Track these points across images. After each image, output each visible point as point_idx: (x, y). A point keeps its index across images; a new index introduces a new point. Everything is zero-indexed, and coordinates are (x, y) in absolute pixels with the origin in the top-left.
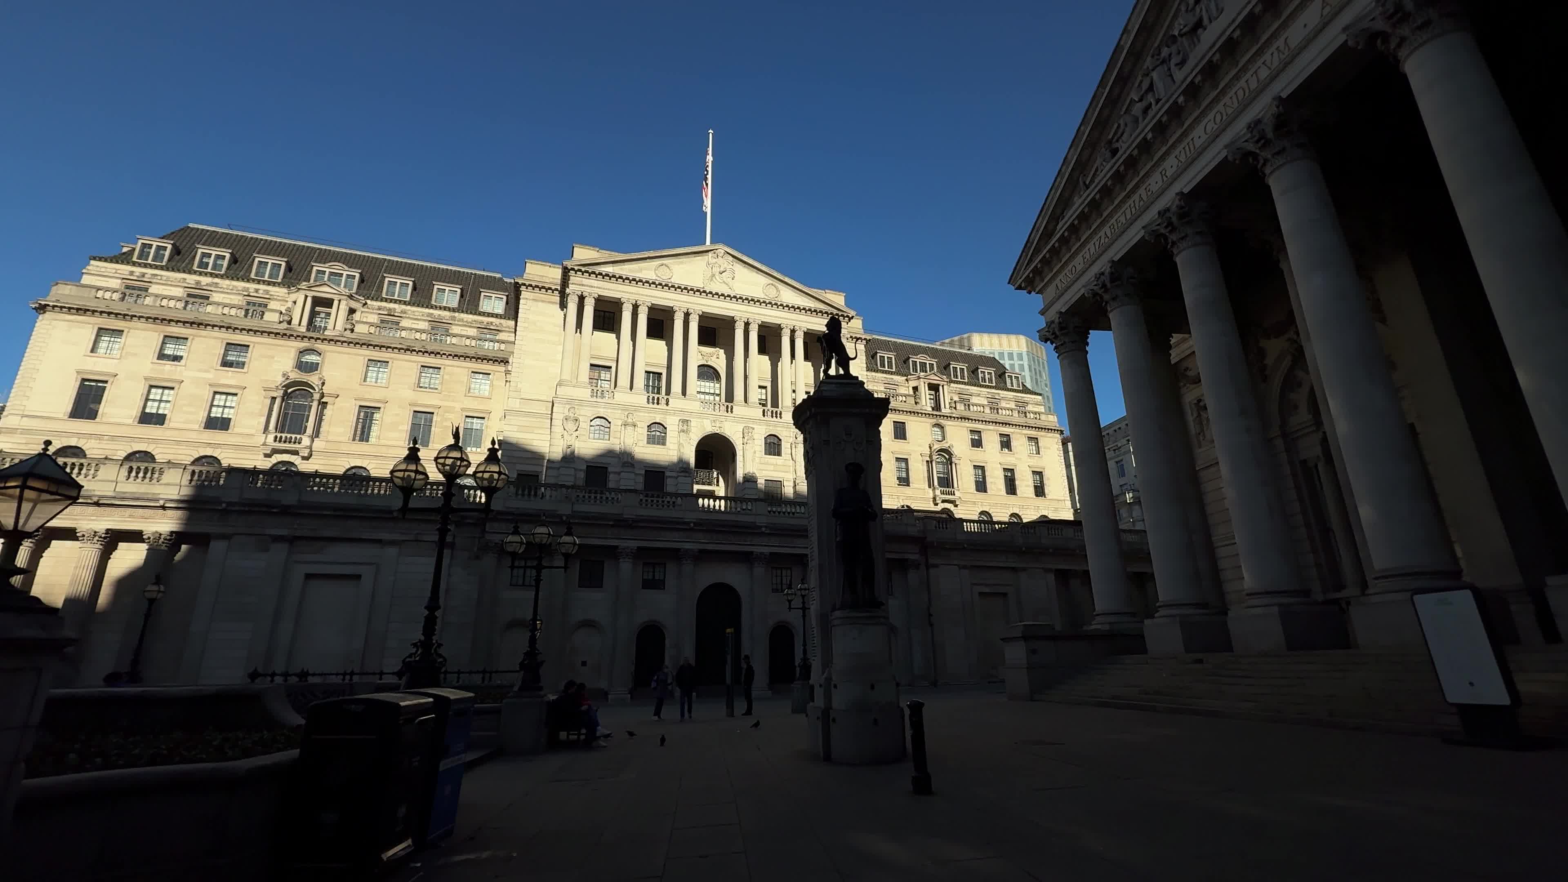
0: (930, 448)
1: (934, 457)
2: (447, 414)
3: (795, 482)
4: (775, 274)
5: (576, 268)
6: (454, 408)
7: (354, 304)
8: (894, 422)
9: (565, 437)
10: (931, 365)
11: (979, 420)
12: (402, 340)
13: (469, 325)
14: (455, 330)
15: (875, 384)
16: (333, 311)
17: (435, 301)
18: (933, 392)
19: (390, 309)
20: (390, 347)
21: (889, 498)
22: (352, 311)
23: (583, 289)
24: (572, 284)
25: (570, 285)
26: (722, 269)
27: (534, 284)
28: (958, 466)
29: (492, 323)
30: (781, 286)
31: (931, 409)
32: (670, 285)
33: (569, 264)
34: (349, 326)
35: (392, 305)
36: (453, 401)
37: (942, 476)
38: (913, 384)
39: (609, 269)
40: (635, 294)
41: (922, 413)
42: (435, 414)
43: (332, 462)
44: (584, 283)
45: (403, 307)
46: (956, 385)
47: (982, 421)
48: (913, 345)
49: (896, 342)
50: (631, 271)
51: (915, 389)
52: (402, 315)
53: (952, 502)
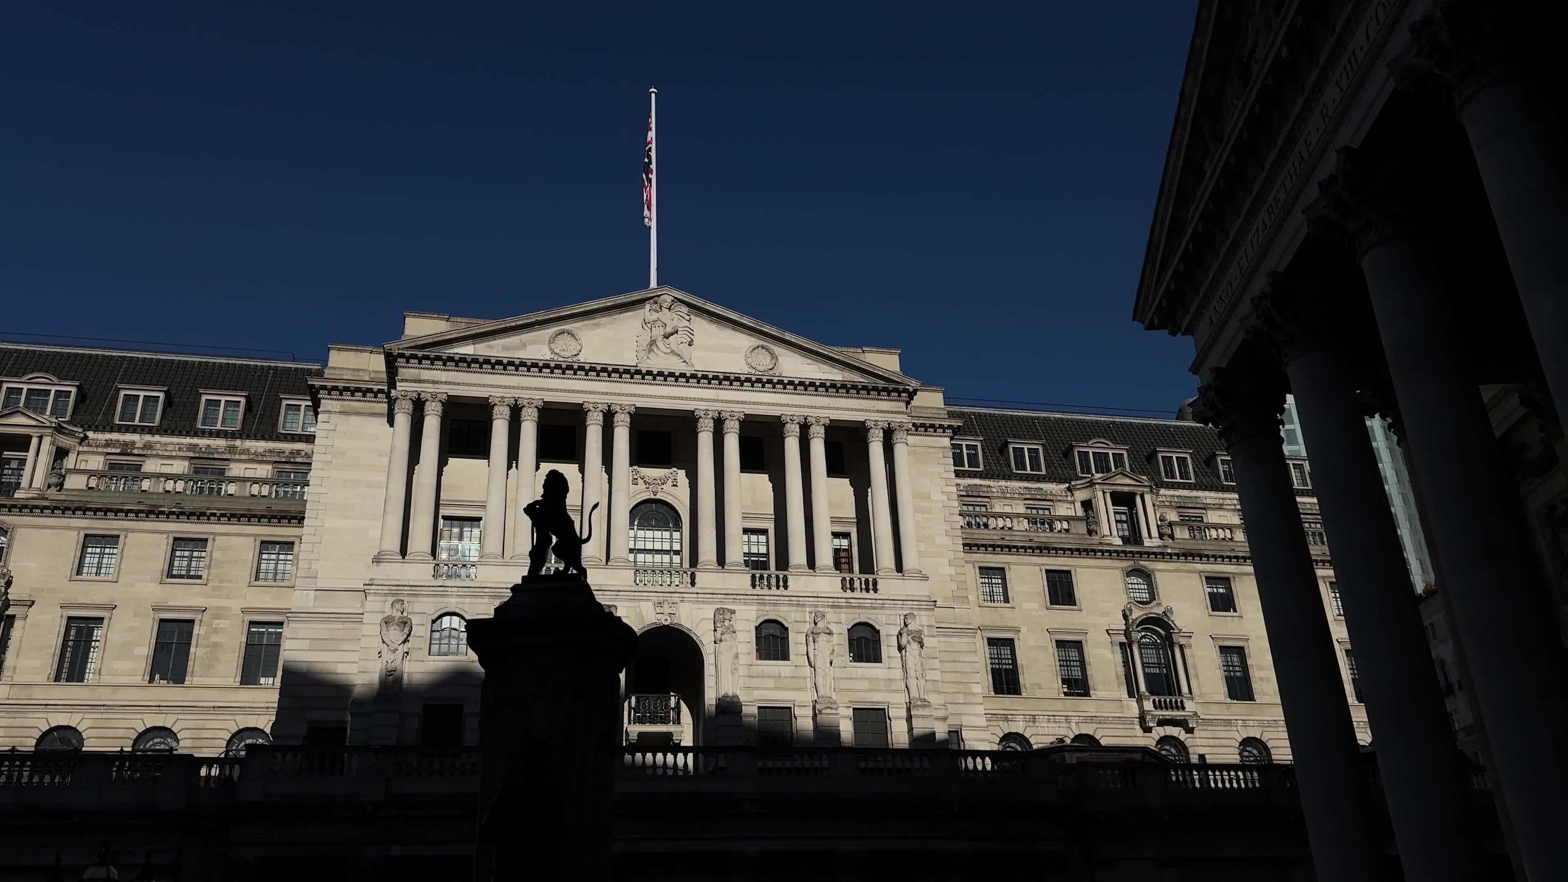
0: (1125, 617)
1: (1136, 636)
2: (216, 622)
3: (814, 708)
4: (767, 329)
5: (408, 353)
6: (229, 609)
7: (64, 441)
8: (1047, 571)
9: (383, 654)
10: (1118, 458)
11: (1222, 557)
12: (143, 495)
13: (257, 459)
14: (236, 470)
15: (1007, 502)
16: (31, 455)
17: (204, 424)
18: (1124, 509)
19: (125, 444)
20: (121, 511)
21: (1049, 721)
22: (61, 453)
23: (418, 387)
24: (402, 380)
25: (398, 384)
26: (669, 330)
27: (341, 385)
28: (1187, 651)
29: (298, 452)
30: (778, 350)
31: (1119, 542)
32: (576, 367)
33: (394, 347)
34: (54, 480)
35: (128, 437)
36: (228, 597)
37: (1152, 671)
38: (1081, 495)
39: (467, 350)
40: (514, 388)
41: (1102, 551)
42: (197, 623)
43: (19, 722)
44: (423, 377)
45: (148, 438)
46: (1171, 492)
47: (1230, 558)
48: (1082, 421)
49: (1048, 419)
50: (505, 348)
51: (1087, 505)
52: (145, 452)
53: (1181, 723)
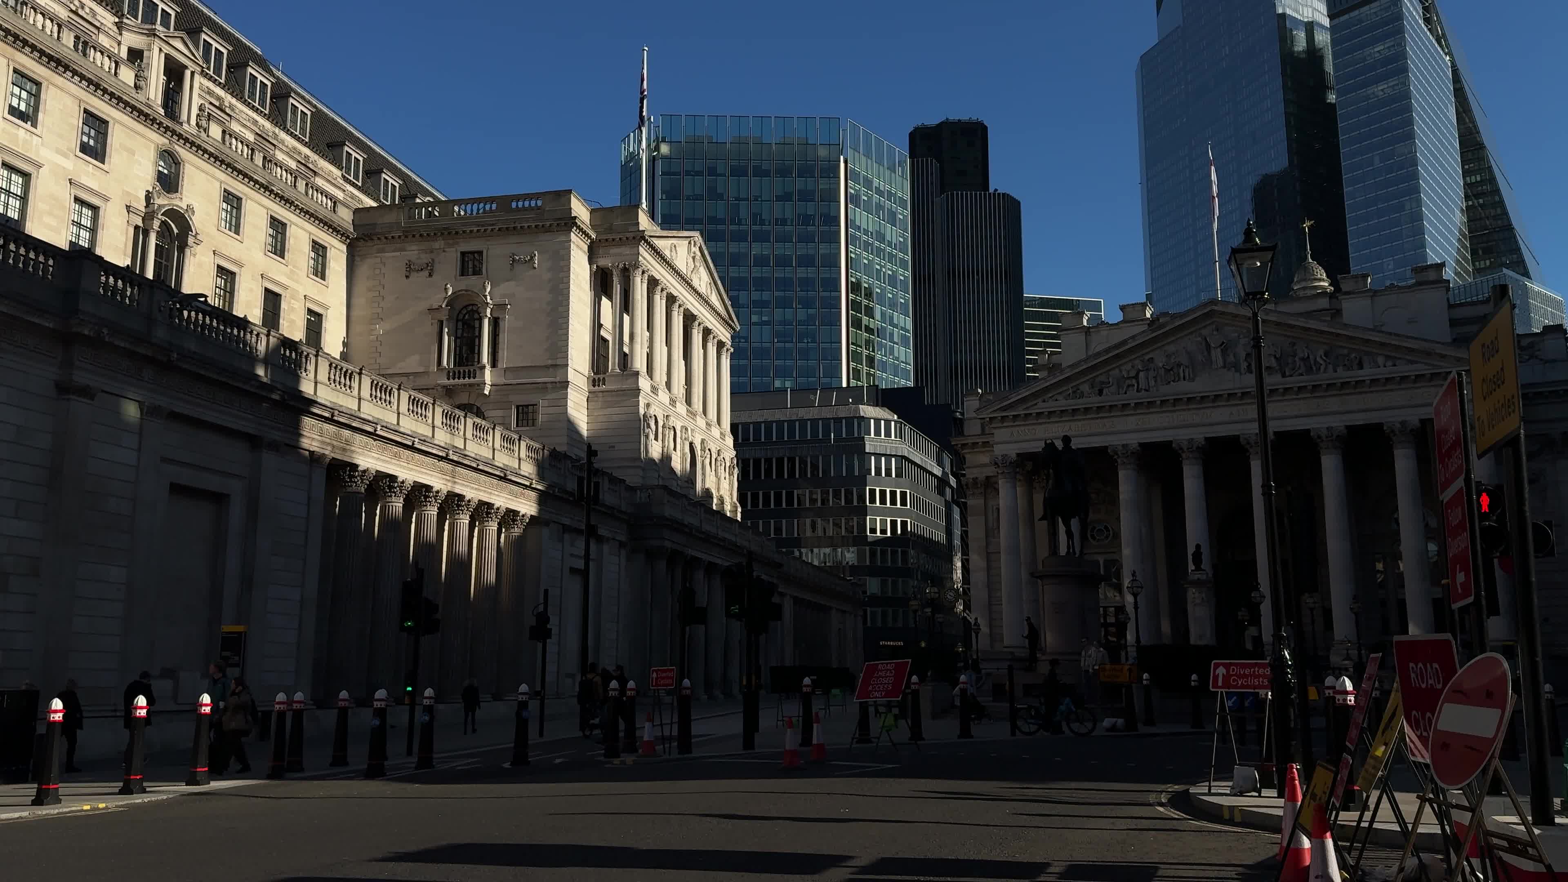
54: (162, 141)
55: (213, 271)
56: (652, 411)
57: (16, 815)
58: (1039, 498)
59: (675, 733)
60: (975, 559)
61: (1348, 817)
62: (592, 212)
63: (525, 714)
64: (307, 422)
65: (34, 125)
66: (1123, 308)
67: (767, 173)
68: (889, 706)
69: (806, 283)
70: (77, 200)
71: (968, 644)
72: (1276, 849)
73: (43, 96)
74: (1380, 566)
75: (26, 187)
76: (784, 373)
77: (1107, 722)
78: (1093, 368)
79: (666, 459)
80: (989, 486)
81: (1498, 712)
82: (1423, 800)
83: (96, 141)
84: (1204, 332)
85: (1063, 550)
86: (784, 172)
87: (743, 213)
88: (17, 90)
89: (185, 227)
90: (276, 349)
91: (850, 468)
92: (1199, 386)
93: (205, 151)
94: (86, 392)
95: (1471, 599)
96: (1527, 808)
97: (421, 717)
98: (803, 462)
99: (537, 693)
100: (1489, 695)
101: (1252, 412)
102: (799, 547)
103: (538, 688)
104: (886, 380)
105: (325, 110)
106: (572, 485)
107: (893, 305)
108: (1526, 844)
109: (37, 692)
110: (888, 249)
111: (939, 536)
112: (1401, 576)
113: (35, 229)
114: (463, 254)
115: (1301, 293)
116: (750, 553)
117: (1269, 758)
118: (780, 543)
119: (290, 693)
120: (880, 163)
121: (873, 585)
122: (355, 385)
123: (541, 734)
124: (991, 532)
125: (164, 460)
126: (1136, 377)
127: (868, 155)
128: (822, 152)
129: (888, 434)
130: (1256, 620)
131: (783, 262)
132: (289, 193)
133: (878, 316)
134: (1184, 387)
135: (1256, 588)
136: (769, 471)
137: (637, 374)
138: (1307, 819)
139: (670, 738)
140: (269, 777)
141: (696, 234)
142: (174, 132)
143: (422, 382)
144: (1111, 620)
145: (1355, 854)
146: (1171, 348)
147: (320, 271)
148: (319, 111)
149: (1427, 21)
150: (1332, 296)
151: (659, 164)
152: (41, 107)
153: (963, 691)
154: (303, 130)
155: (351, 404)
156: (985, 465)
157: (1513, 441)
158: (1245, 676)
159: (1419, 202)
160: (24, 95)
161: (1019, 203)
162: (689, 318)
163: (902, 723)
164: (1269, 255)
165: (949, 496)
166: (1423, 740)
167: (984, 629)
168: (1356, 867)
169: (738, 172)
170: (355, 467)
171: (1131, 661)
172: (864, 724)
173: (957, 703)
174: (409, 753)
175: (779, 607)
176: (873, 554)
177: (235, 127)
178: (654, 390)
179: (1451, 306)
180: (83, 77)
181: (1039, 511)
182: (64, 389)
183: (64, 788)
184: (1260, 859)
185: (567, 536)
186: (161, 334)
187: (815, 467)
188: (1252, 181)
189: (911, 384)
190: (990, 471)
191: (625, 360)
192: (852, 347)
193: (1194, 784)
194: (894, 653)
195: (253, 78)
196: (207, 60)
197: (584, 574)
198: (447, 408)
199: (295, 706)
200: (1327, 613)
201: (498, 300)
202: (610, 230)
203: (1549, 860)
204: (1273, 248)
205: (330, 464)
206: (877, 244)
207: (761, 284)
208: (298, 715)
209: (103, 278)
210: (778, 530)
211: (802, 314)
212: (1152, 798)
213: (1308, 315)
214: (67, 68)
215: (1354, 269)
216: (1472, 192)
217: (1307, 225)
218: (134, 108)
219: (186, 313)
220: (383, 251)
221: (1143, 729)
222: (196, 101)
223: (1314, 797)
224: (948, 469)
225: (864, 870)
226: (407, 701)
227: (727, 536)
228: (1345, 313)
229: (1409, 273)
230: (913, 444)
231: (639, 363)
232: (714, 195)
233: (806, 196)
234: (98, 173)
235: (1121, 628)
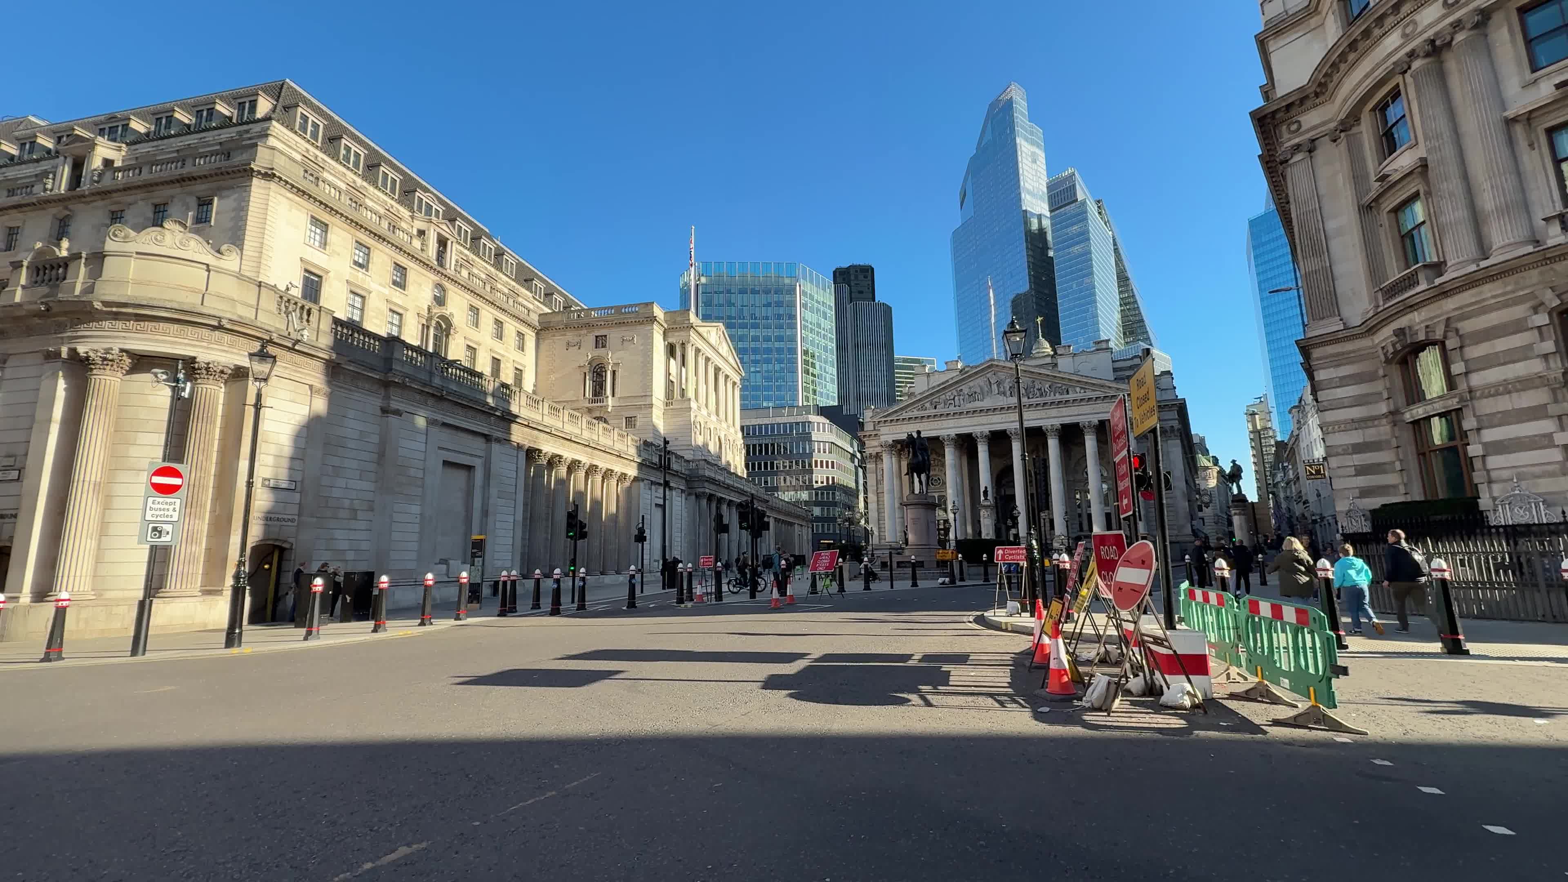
2: (507, 363)
6: (510, 358)
20: (483, 298)
36: (509, 353)
42: (501, 362)
54: (436, 278)
55: (465, 348)
56: (699, 419)
57: (363, 638)
58: (904, 464)
59: (714, 590)
60: (872, 497)
61: (1068, 627)
62: (665, 313)
63: (633, 581)
64: (514, 427)
65: (367, 271)
66: (946, 363)
67: (758, 292)
68: (827, 575)
69: (779, 351)
70: (391, 310)
71: (867, 541)
72: (1031, 644)
73: (371, 255)
74: (1078, 496)
75: (363, 304)
76: (768, 398)
77: (941, 580)
78: (932, 394)
79: (706, 445)
80: (878, 457)
81: (1148, 571)
82: (1109, 617)
83: (400, 278)
84: (988, 375)
85: (917, 491)
86: (767, 292)
87: (746, 313)
88: (357, 252)
89: (449, 325)
90: (499, 388)
91: (804, 449)
92: (987, 403)
93: (459, 284)
94: (398, 413)
95: (1131, 513)
96: (1162, 622)
97: (579, 583)
98: (779, 446)
99: (640, 570)
100: (1143, 562)
101: (1016, 416)
102: (777, 491)
103: (640, 567)
104: (824, 402)
105: (523, 262)
106: (656, 460)
107: (826, 362)
108: (1162, 640)
109: (373, 573)
110: (823, 332)
111: (853, 485)
112: (1089, 501)
113: (369, 326)
114: (597, 337)
115: (1037, 355)
116: (752, 495)
117: (1025, 597)
118: (767, 489)
119: (509, 570)
120: (818, 286)
121: (817, 511)
122: (540, 407)
123: (642, 592)
124: (879, 482)
125: (440, 448)
126: (954, 399)
127: (811, 282)
128: (787, 281)
129: (824, 431)
130: (1015, 525)
131: (767, 339)
132: (504, 306)
133: (817, 367)
134: (978, 404)
135: (1015, 507)
136: (760, 451)
137: (690, 399)
138: (1048, 628)
139: (711, 594)
140: (499, 616)
141: (721, 324)
142: (442, 274)
143: (575, 405)
144: (941, 527)
145: (1073, 646)
146: (971, 384)
147: (521, 348)
148: (520, 262)
149: (1100, 213)
150: (1052, 357)
151: (700, 288)
152: (371, 261)
153: (866, 566)
154: (512, 272)
155: (538, 418)
156: (876, 447)
157: (1154, 431)
158: (1013, 554)
159: (1096, 307)
160: (361, 254)
161: (891, 308)
162: (717, 370)
163: (834, 583)
164: (1024, 334)
165: (857, 464)
166: (1109, 587)
167: (876, 533)
168: (1074, 653)
169: (743, 292)
170: (540, 451)
171: (952, 548)
172: (814, 585)
173: (863, 572)
174: (573, 602)
175: (768, 523)
176: (817, 494)
177: (475, 271)
178: (699, 408)
179: (1113, 362)
180: (393, 245)
181: (905, 470)
182: (385, 411)
183: (389, 624)
184: (1022, 650)
185: (653, 487)
186: (437, 381)
187: (785, 449)
188: (1012, 297)
189: (836, 404)
190: (879, 449)
191: (683, 392)
192: (804, 384)
193: (986, 611)
194: (828, 547)
195: (485, 245)
196: (460, 235)
197: (663, 507)
198: (589, 419)
199: (512, 578)
200: (1052, 522)
201: (615, 361)
202: (675, 322)
203: (1175, 648)
204: (1025, 331)
205: (528, 450)
206: (817, 329)
207: (755, 351)
208: (514, 583)
209: (405, 352)
210: (766, 482)
211: (777, 367)
212: (965, 619)
213: (1041, 366)
214: (384, 240)
215: (1063, 342)
216: (1124, 302)
217: (1039, 319)
218: (421, 261)
219: (450, 370)
220: (554, 336)
221: (958, 583)
222: (454, 258)
223: (1051, 617)
224: (856, 449)
225: (816, 660)
226: (571, 574)
227: (739, 486)
228: (1059, 365)
229: (1092, 345)
230: (837, 435)
231: (691, 394)
232: (730, 304)
233: (779, 304)
234: (402, 296)
235: (947, 531)
